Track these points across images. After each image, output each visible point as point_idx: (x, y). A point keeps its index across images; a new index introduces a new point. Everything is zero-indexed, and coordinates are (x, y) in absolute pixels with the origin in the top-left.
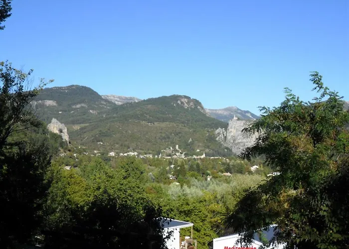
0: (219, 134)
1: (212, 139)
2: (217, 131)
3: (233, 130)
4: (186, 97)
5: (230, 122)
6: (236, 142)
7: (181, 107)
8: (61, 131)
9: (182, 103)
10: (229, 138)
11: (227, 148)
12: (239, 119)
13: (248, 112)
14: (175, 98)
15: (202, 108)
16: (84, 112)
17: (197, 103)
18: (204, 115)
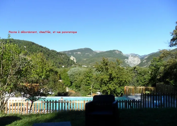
0: (126, 60)
1: (124, 62)
2: (125, 60)
3: (130, 59)
4: (117, 50)
5: (129, 57)
6: (131, 63)
7: (116, 53)
8: (74, 59)
9: (116, 52)
10: (129, 62)
11: (128, 65)
12: (132, 56)
13: (137, 55)
14: (114, 51)
15: (122, 53)
16: (88, 55)
17: (121, 52)
18: (123, 55)
